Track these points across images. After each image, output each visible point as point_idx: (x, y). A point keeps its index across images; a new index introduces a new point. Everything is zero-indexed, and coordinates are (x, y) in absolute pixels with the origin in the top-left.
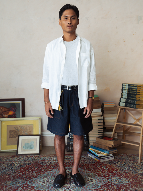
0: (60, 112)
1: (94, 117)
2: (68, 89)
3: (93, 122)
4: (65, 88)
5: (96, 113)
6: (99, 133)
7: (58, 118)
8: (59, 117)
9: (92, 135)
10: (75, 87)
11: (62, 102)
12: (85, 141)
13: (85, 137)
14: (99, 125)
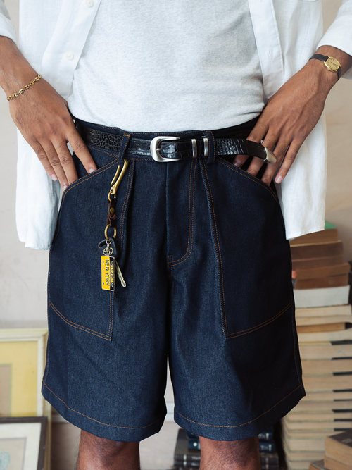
0: (112, 297)
1: (310, 328)
2: (155, 158)
3: (303, 354)
4: (141, 152)
5: (321, 312)
6: (336, 411)
7: (100, 335)
8: (105, 331)
9: (300, 422)
10: (200, 145)
11: (123, 237)
12: (267, 452)
13: (264, 441)
14: (336, 374)
